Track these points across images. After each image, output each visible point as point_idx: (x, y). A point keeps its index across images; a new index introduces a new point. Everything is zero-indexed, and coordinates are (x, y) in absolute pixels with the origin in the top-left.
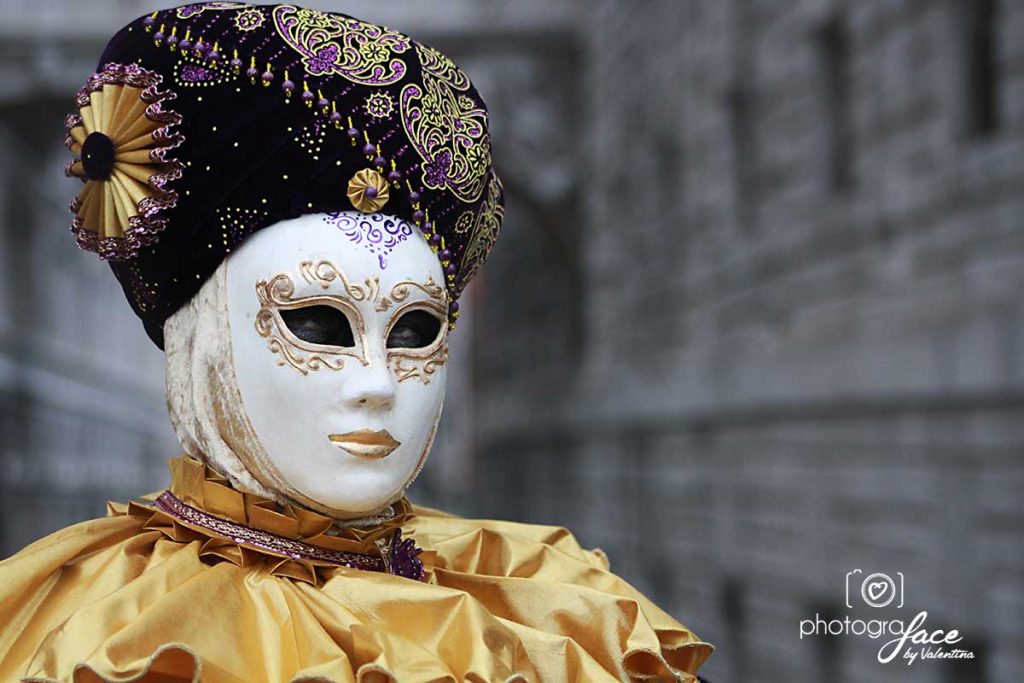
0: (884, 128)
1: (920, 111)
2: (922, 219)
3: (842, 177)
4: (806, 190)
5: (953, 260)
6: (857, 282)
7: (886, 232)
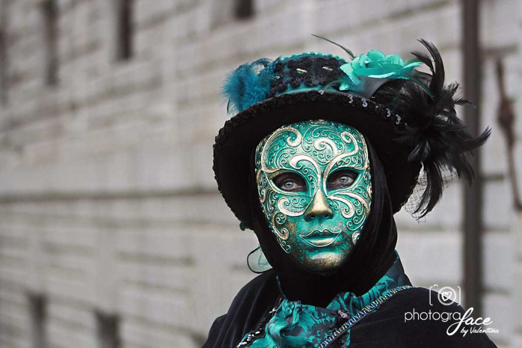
0: (74, 55)
1: (93, 47)
2: (92, 102)
3: (52, 79)
4: (34, 84)
5: (108, 122)
6: (57, 132)
7: (74, 107)
